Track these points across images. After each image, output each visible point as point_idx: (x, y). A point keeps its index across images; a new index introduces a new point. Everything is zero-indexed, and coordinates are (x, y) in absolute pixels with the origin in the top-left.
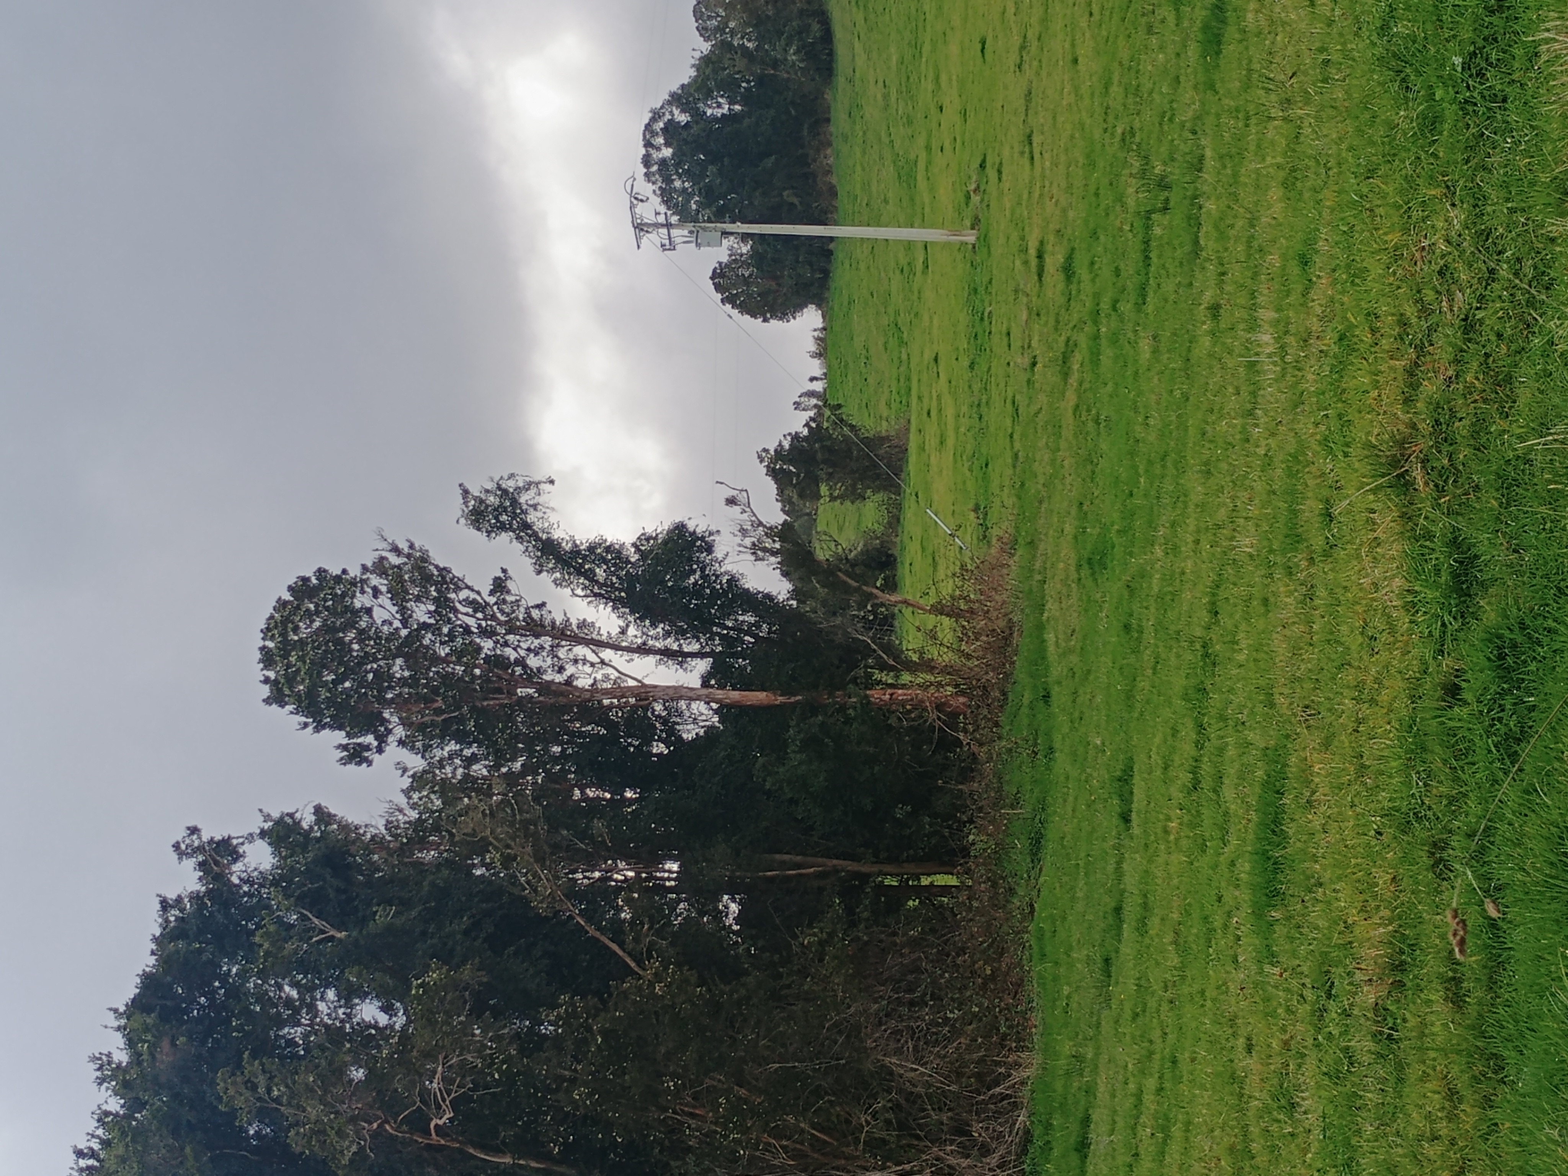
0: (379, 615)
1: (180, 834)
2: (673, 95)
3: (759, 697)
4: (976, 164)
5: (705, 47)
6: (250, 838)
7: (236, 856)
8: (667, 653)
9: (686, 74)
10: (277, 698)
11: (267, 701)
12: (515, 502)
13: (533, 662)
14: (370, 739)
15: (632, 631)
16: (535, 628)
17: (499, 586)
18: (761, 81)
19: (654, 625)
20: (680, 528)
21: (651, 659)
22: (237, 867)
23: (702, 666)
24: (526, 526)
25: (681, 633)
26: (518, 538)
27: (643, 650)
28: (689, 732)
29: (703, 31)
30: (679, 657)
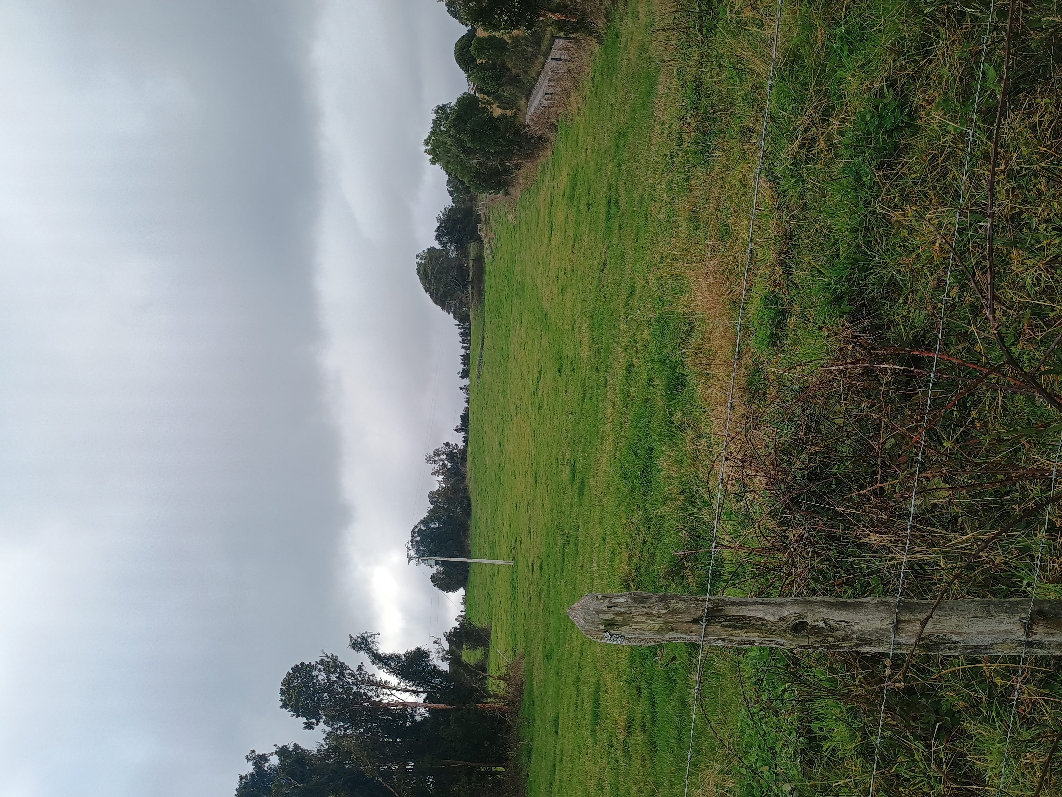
0: (320, 678)
1: (248, 753)
2: (421, 521)
3: (442, 706)
4: (513, 541)
5: (432, 507)
6: (272, 754)
7: (267, 760)
8: (413, 692)
9: (425, 515)
10: (284, 706)
11: (281, 707)
12: (367, 641)
13: (369, 694)
14: (314, 721)
15: (402, 684)
16: (371, 683)
17: (360, 668)
18: (449, 517)
19: (409, 682)
20: (419, 649)
21: (408, 693)
22: (267, 764)
23: (424, 696)
24: (370, 649)
25: (418, 685)
26: (367, 653)
27: (405, 690)
28: (419, 718)
29: (431, 502)
30: (416, 693)
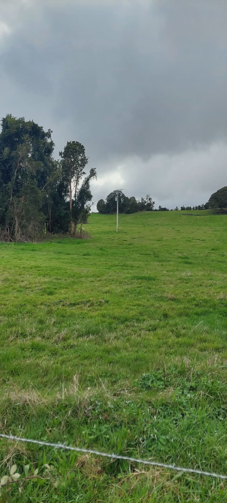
0: (80, 157)
1: (51, 130)
3: (71, 207)
6: (51, 140)
7: (49, 138)
8: (75, 195)
10: (68, 143)
11: (68, 142)
12: (94, 175)
13: (74, 177)
14: (63, 156)
15: (78, 190)
16: (78, 178)
17: (84, 173)
19: (79, 193)
20: (92, 197)
21: (75, 193)
22: (47, 138)
23: (74, 199)
24: (91, 176)
25: (78, 197)
26: (89, 176)
27: (76, 192)
28: (65, 198)
30: (75, 196)
